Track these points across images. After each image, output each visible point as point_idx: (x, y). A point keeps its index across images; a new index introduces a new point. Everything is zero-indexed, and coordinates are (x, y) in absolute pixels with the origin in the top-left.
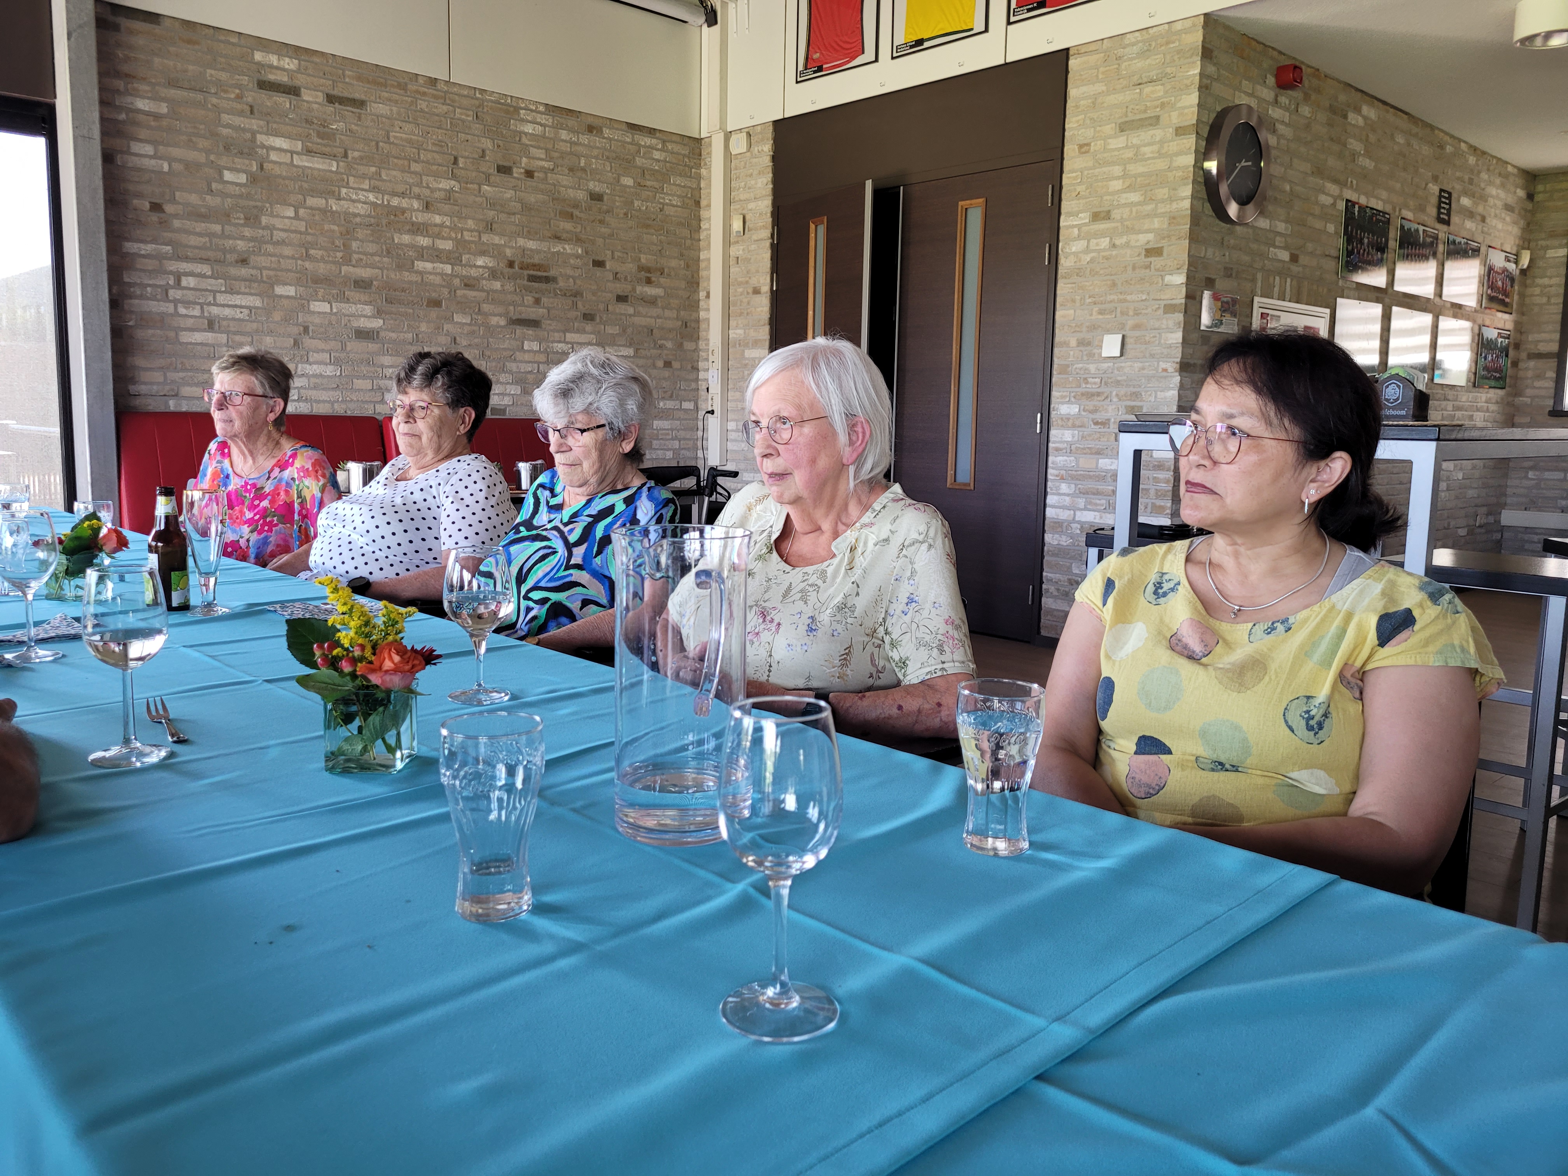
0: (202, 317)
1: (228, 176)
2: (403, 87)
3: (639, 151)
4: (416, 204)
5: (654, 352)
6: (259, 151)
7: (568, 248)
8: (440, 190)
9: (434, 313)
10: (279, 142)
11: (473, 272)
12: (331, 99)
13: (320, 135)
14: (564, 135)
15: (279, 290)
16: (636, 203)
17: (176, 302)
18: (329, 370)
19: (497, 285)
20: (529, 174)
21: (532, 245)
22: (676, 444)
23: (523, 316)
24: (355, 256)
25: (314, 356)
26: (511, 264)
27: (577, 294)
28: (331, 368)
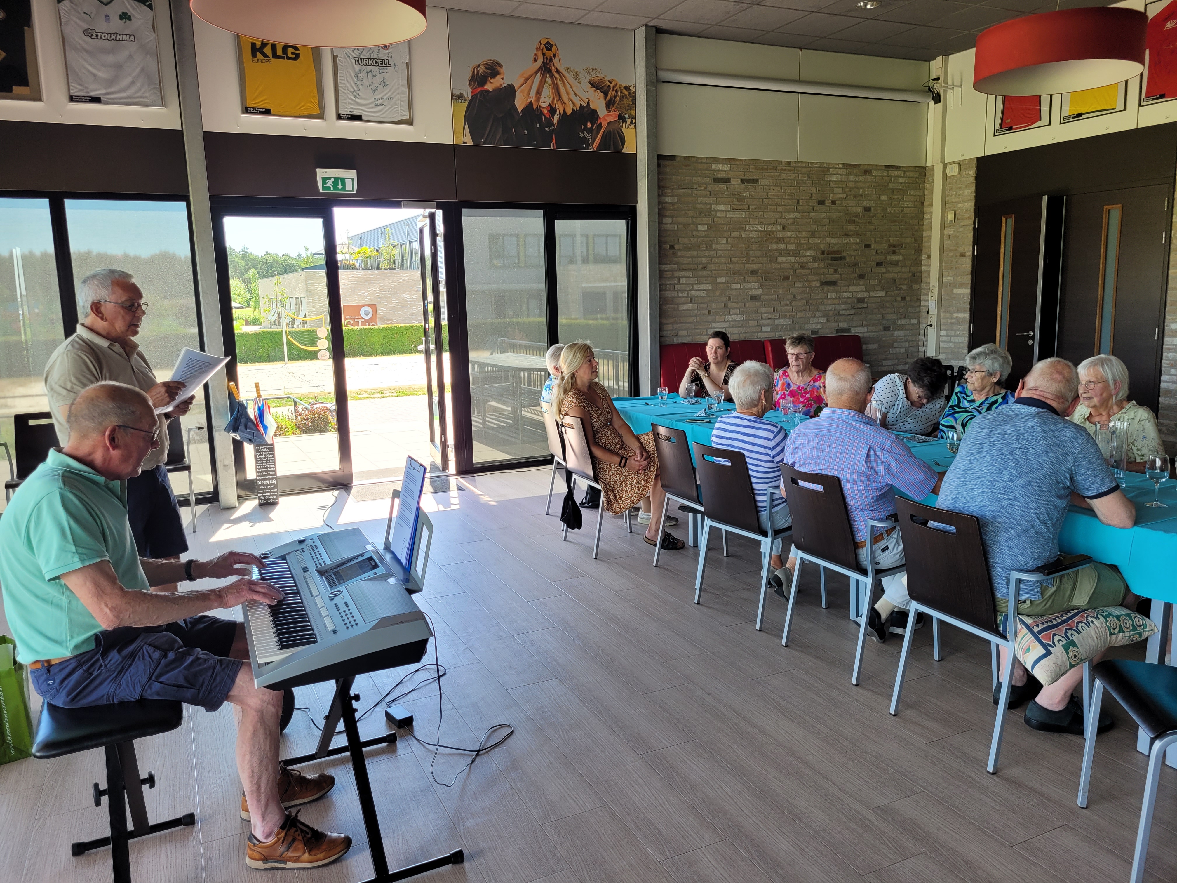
0: (688, 297)
1: (700, 227)
2: (775, 168)
3: (891, 180)
4: (779, 228)
5: (896, 292)
6: (713, 213)
7: (852, 240)
8: (790, 218)
9: (786, 283)
10: (721, 207)
11: (805, 260)
12: (743, 181)
13: (738, 201)
14: (852, 178)
15: (719, 280)
16: (889, 209)
17: (678, 291)
18: (739, 318)
19: (816, 265)
20: (833, 203)
21: (834, 241)
22: (907, 344)
23: (828, 280)
24: (751, 259)
25: (732, 311)
26: (823, 253)
27: (856, 264)
28: (739, 316)
